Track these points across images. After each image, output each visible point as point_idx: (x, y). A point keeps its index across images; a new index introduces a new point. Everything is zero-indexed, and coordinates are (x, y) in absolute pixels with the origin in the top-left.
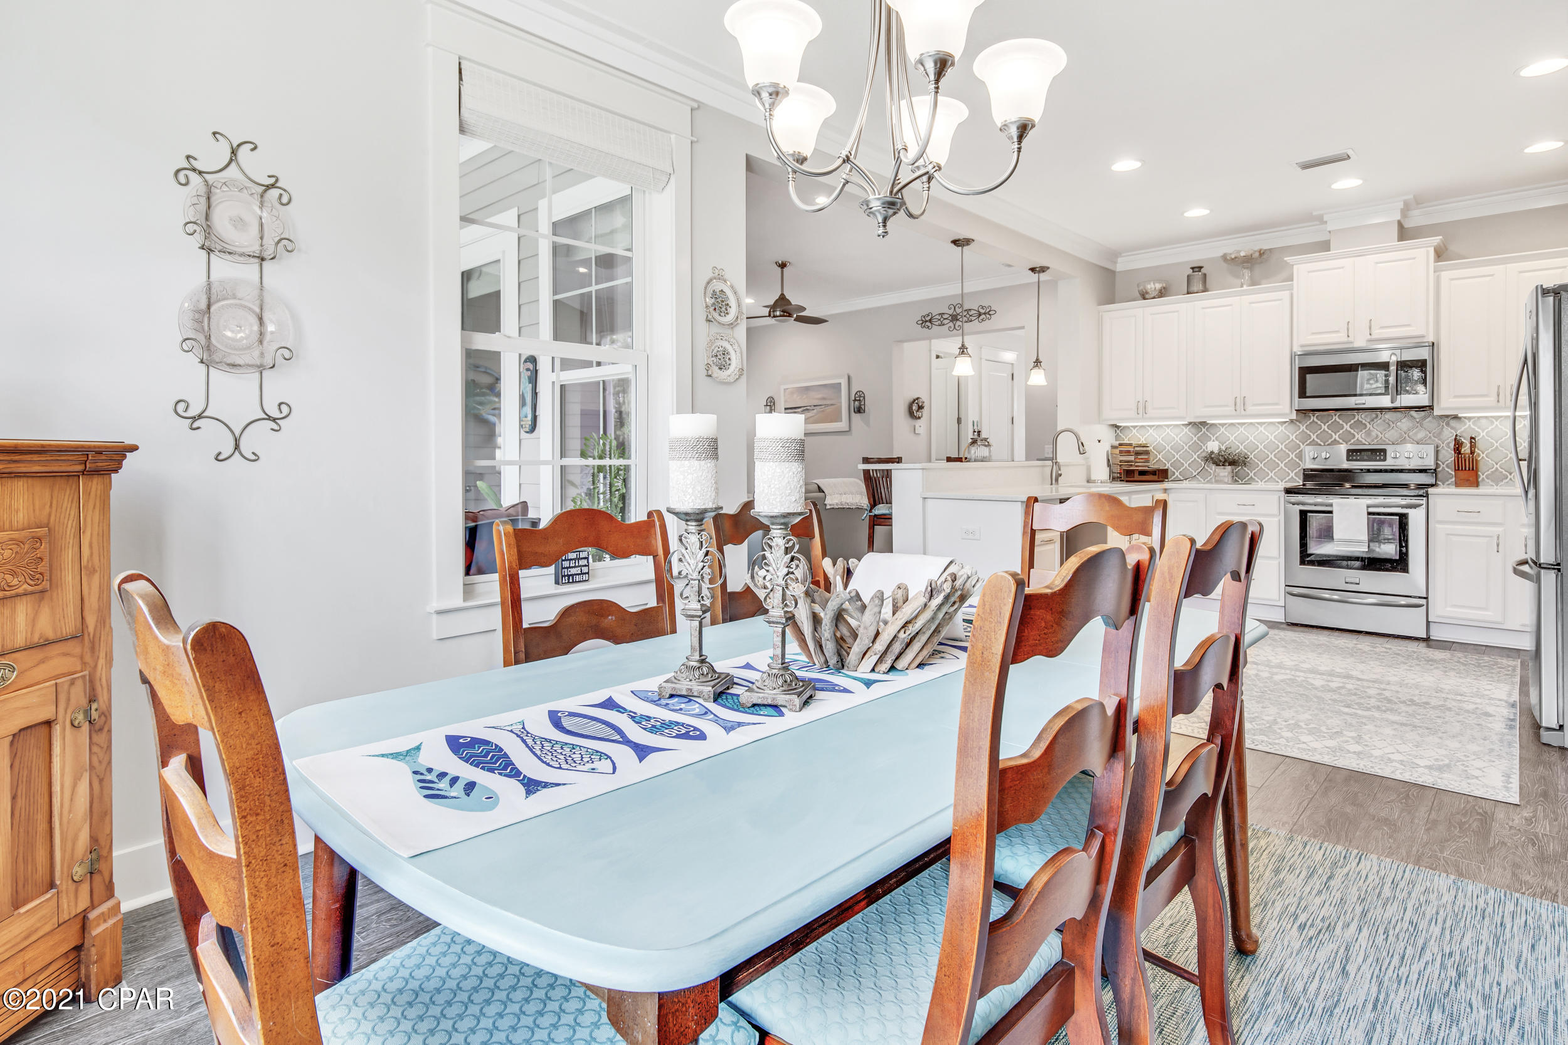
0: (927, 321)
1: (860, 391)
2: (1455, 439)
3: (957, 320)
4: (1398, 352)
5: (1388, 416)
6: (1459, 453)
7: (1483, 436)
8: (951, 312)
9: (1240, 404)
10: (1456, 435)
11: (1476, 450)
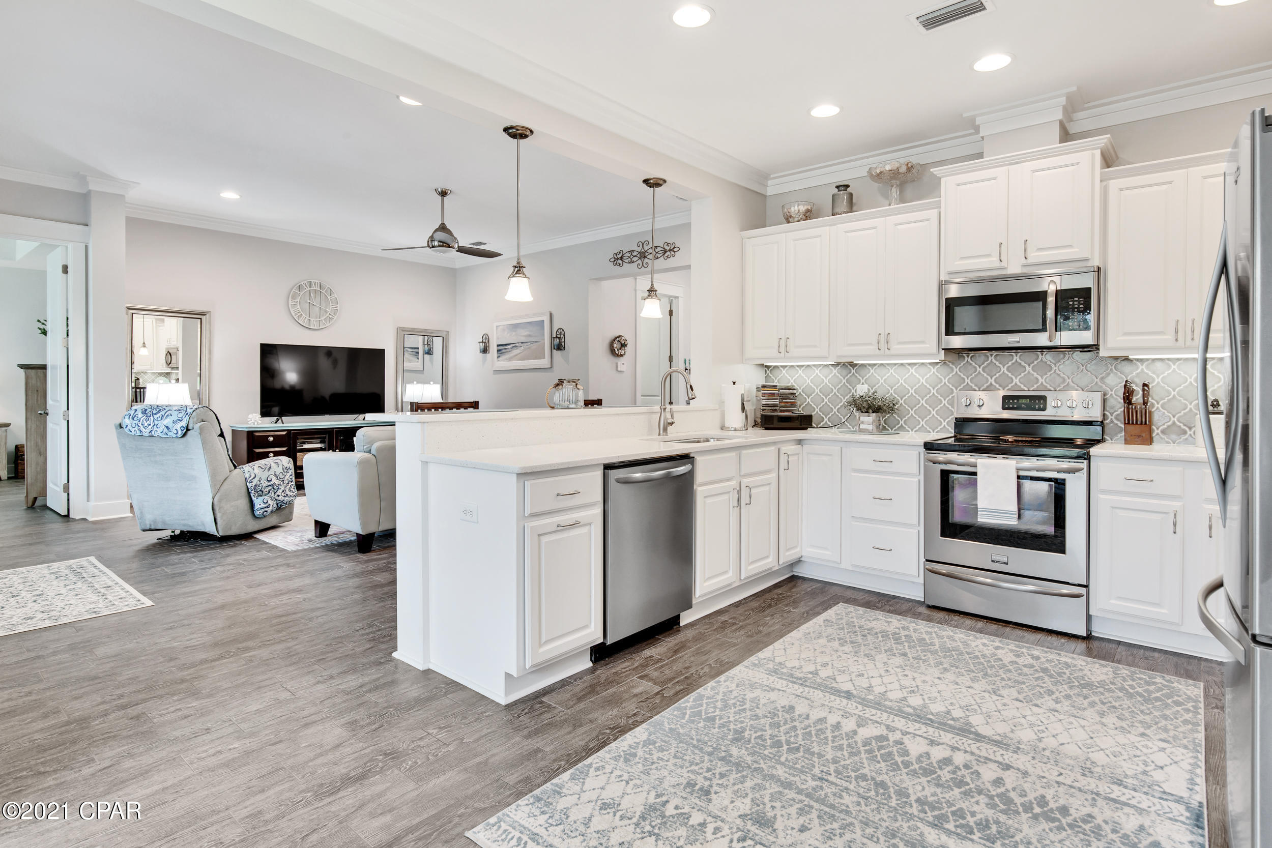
0: (619, 259)
1: (560, 329)
2: (1125, 386)
3: (645, 257)
4: (1057, 279)
5: (1048, 357)
6: (1130, 403)
7: (1158, 383)
8: (639, 249)
9: (884, 341)
10: (1127, 381)
11: (1150, 399)
